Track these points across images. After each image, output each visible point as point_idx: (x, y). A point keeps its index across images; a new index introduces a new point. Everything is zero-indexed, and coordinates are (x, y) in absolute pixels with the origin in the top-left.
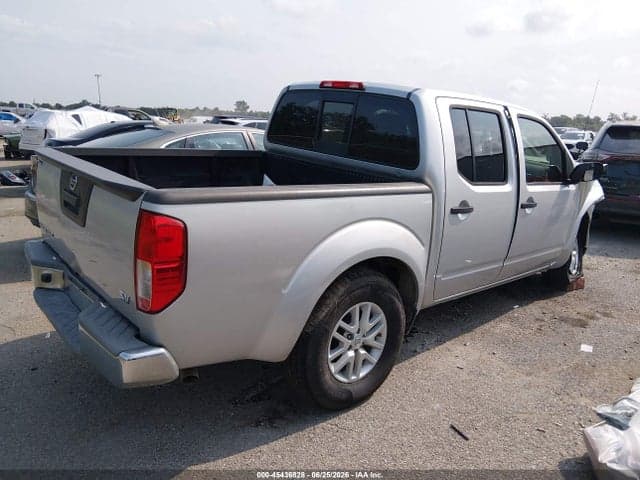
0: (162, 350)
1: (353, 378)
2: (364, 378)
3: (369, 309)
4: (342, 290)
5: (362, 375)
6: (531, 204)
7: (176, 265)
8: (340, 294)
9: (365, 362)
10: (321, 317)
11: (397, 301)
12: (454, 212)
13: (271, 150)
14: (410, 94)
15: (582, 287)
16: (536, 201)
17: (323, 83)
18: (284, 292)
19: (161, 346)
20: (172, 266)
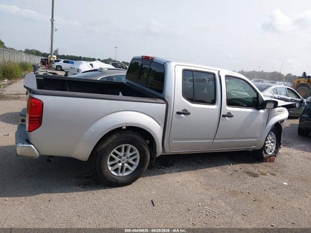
0: (32, 146)
1: (121, 175)
2: (126, 176)
3: (130, 148)
4: (115, 137)
5: (125, 174)
6: (229, 115)
7: (38, 116)
8: (113, 138)
9: (127, 169)
10: (103, 146)
11: (144, 147)
12: (178, 113)
13: (127, 83)
14: (165, 63)
15: (273, 161)
16: (232, 114)
17: (143, 56)
18: (86, 133)
19: (32, 144)
20: (37, 116)
